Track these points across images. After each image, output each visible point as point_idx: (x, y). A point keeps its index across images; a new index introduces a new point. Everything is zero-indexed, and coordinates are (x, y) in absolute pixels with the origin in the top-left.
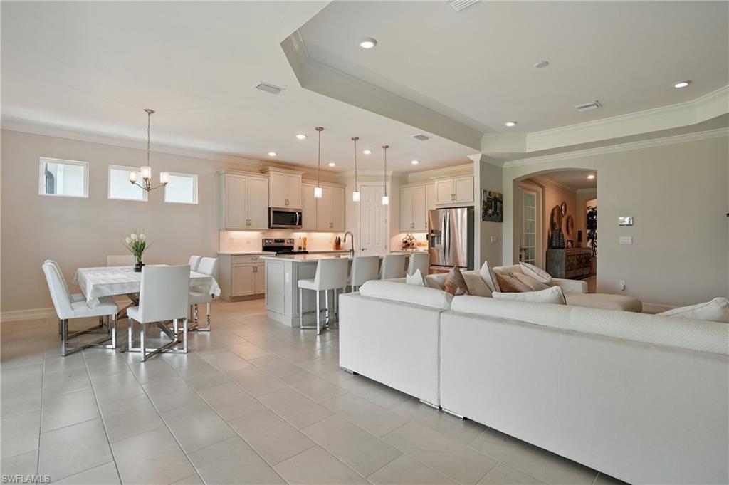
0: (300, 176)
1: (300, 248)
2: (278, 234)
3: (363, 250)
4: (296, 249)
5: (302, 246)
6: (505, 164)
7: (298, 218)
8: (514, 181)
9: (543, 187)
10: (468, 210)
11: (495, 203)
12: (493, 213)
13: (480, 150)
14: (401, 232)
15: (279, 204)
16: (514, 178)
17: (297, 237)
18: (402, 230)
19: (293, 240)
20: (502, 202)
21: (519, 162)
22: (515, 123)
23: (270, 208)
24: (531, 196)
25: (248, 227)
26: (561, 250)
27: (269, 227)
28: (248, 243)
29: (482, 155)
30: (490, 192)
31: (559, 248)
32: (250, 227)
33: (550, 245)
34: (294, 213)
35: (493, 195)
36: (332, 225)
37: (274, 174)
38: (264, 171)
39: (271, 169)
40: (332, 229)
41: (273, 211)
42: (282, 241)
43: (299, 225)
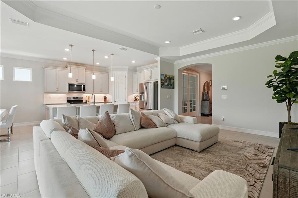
0: (85, 69)
1: (86, 101)
3: (116, 101)
4: (84, 101)
5: (87, 100)
6: (175, 62)
7: (83, 88)
8: (179, 69)
9: (199, 73)
10: (154, 83)
11: (170, 80)
12: (168, 85)
13: (158, 55)
14: (133, 94)
15: (73, 81)
16: (179, 68)
17: (85, 96)
18: (134, 93)
19: (83, 97)
20: (173, 80)
21: (180, 61)
22: (170, 41)
23: (68, 83)
24: (194, 77)
25: (57, 91)
26: (207, 101)
27: (68, 92)
29: (161, 58)
30: (166, 76)
31: (207, 100)
32: (58, 92)
33: (203, 100)
34: (81, 85)
35: (168, 77)
36: (101, 91)
37: (70, 68)
38: (66, 67)
39: (69, 66)
40: (102, 92)
41: (70, 85)
42: (77, 98)
43: (83, 90)
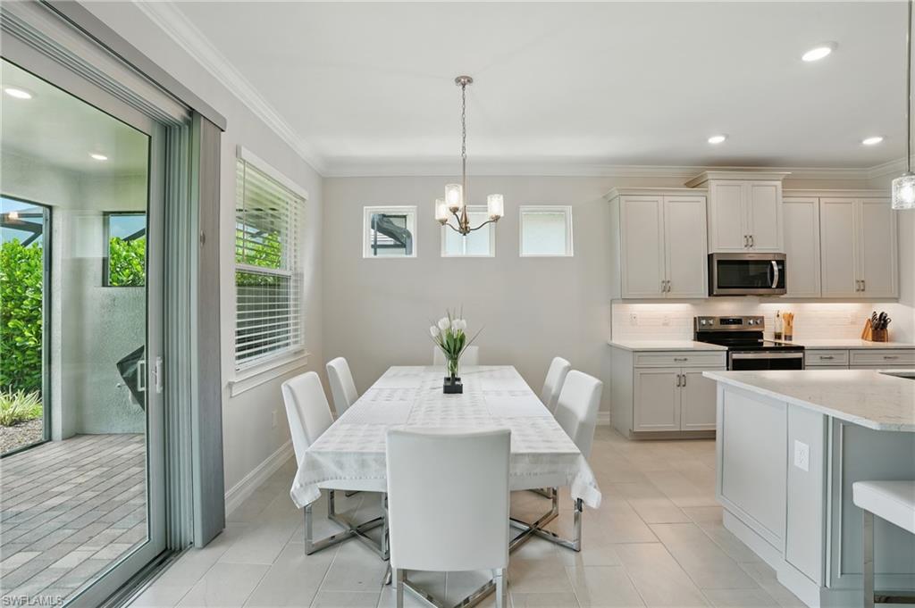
0: (779, 183)
1: (778, 336)
2: (728, 308)
4: (768, 338)
5: (782, 330)
7: (776, 273)
15: (732, 246)
17: (770, 313)
19: (763, 318)
23: (710, 257)
25: (666, 293)
27: (711, 293)
28: (665, 324)
32: (670, 295)
34: (769, 262)
36: (862, 286)
37: (719, 187)
38: (695, 183)
39: (710, 175)
40: (862, 294)
41: (719, 262)
42: (738, 321)
43: (777, 287)
